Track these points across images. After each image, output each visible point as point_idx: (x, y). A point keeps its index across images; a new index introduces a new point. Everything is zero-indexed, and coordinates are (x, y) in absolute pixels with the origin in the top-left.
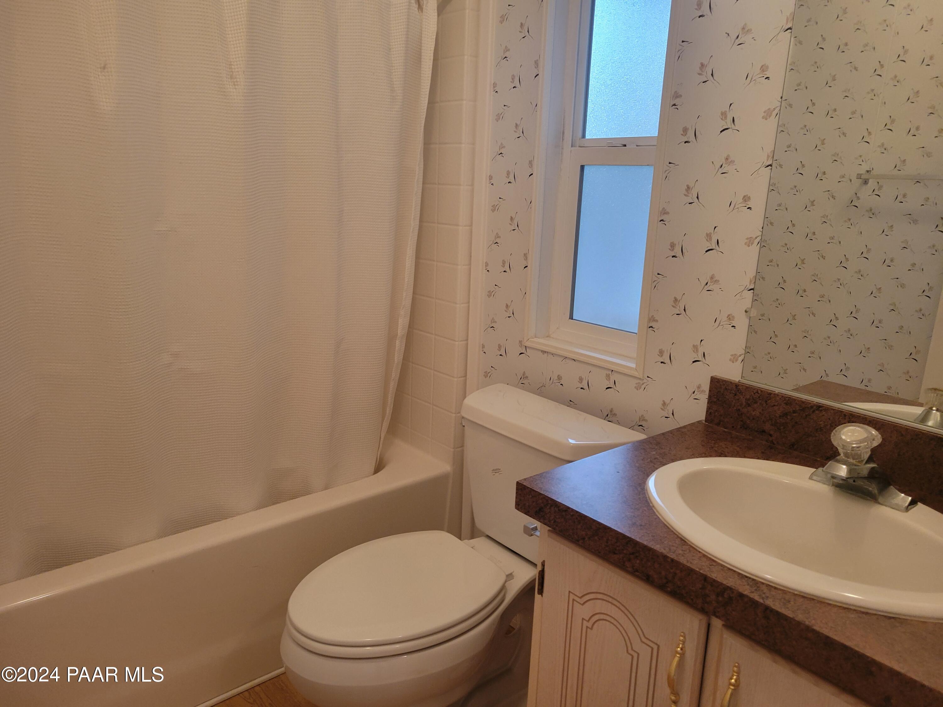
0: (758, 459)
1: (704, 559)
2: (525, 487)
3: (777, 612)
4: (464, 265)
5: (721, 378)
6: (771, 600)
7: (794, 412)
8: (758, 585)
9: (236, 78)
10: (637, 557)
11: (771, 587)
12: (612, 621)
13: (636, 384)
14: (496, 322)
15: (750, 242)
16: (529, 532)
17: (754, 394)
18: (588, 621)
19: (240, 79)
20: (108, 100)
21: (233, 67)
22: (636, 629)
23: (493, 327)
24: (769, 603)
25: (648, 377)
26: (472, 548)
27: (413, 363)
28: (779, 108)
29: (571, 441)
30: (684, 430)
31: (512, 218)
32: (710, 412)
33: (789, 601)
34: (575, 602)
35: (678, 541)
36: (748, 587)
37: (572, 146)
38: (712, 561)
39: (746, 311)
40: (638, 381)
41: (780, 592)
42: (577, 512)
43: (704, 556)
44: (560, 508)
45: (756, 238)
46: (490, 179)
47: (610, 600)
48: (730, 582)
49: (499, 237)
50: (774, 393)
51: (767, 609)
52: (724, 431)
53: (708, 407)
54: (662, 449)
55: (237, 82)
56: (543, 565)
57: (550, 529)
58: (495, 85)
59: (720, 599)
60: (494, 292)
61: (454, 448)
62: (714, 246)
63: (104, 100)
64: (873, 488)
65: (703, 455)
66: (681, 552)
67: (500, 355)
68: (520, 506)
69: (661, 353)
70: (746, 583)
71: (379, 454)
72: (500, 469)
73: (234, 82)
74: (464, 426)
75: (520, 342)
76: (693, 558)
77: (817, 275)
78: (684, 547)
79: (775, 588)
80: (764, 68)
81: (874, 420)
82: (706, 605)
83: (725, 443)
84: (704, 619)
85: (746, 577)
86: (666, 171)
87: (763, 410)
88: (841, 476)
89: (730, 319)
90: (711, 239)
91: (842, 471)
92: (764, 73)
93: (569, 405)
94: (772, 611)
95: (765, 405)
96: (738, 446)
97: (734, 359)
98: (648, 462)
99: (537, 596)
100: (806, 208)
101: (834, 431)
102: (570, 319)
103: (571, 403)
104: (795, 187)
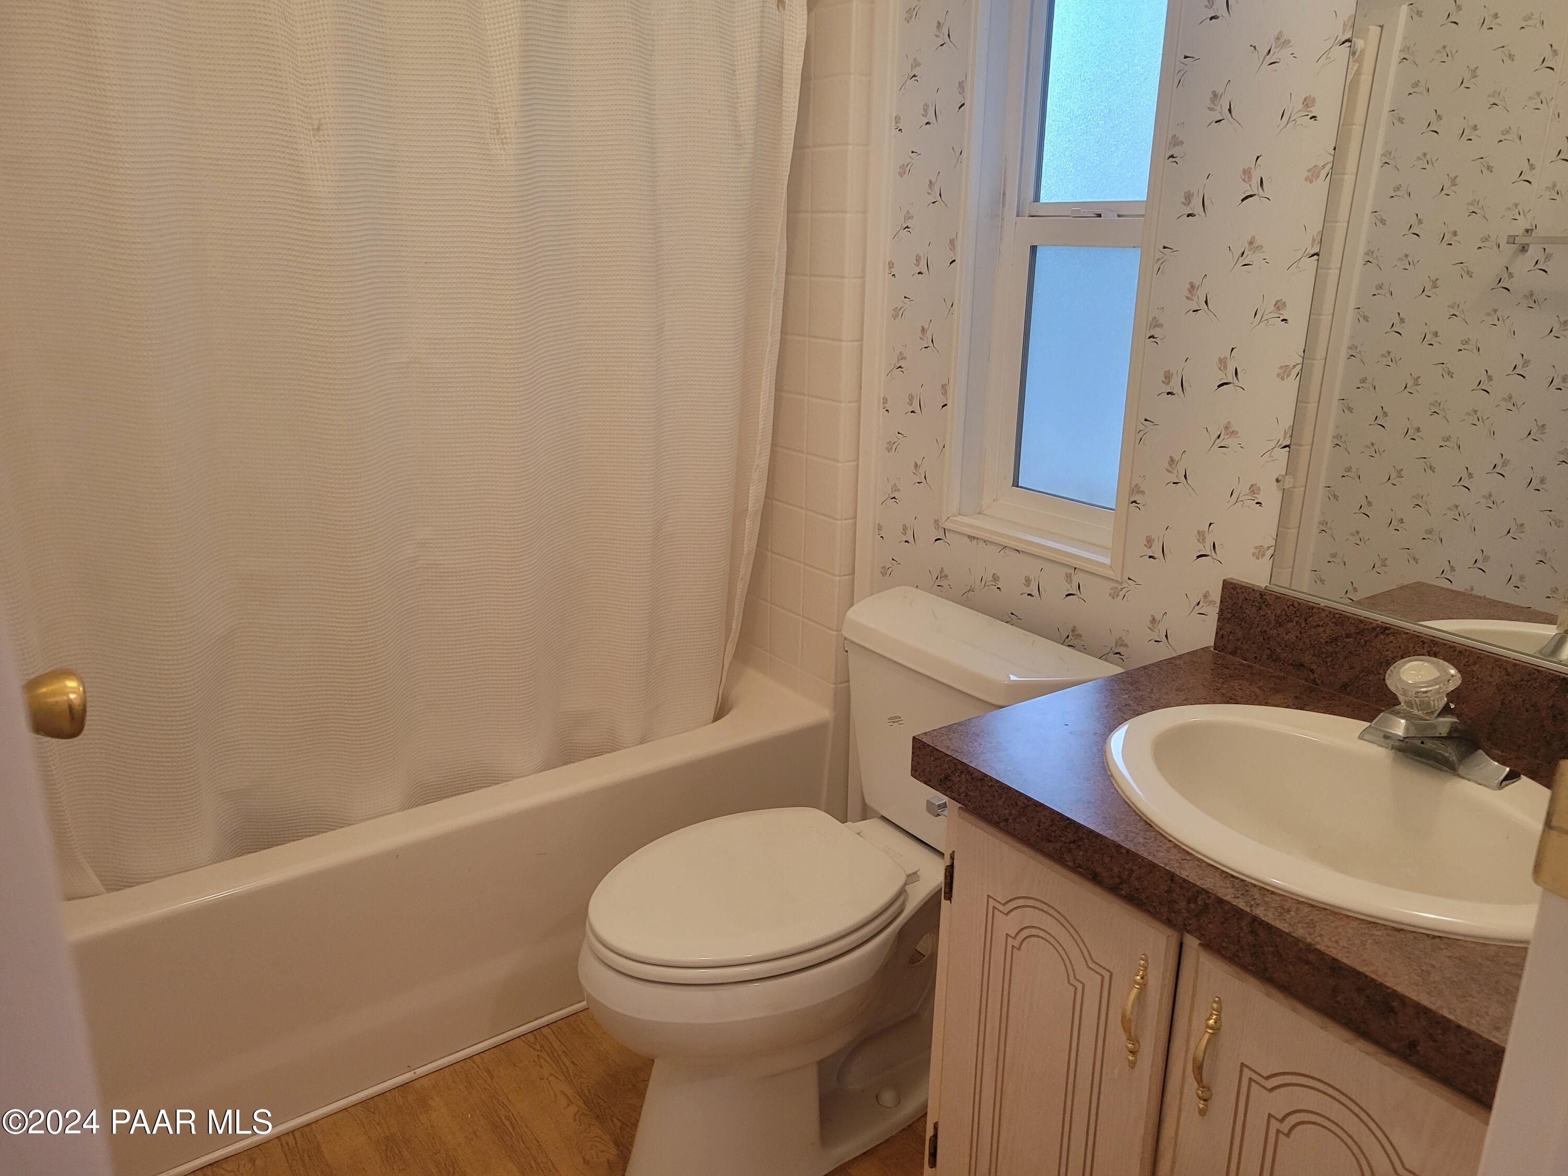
0: (1288, 707)
1: (1175, 851)
2: (925, 745)
3: (1268, 924)
4: (850, 402)
5: (1240, 583)
6: (1262, 909)
7: (1348, 636)
8: (1247, 888)
9: (505, 133)
10: (1079, 846)
11: (1266, 891)
12: (1048, 938)
13: (1111, 589)
14: (899, 490)
15: (1284, 372)
16: (935, 810)
17: (1288, 607)
18: (1015, 938)
19: (510, 133)
20: (324, 177)
21: (500, 116)
22: (1081, 949)
23: (894, 498)
24: (1258, 912)
25: (1129, 579)
26: (858, 834)
27: (772, 552)
28: (1330, 165)
29: (1013, 678)
30: (1178, 662)
31: (923, 328)
32: (1222, 635)
33: (1289, 911)
34: (996, 911)
35: (1140, 825)
36: (1231, 890)
37: (1018, 216)
38: (1186, 853)
39: (1277, 481)
40: (1115, 585)
41: (1278, 898)
42: (998, 782)
43: (1176, 846)
44: (973, 776)
45: (1294, 366)
46: (890, 268)
47: (1045, 908)
48: (1208, 883)
49: (904, 358)
50: (1318, 606)
51: (1255, 919)
52: (1242, 664)
53: (1218, 626)
54: (1139, 690)
55: (506, 138)
56: (952, 858)
57: (961, 805)
58: (897, 119)
59: (1192, 906)
60: (896, 444)
61: (835, 684)
62: (1230, 378)
63: (319, 177)
64: (1450, 752)
65: (1202, 700)
66: (1142, 840)
67: (906, 541)
68: (918, 773)
69: (1149, 542)
70: (1229, 885)
71: (721, 692)
72: (900, 717)
73: (502, 139)
74: (847, 652)
75: (936, 522)
76: (1159, 849)
77: (1440, 404)
78: (1148, 833)
79: (1273, 893)
80: (1308, 102)
81: (1466, 650)
82: (1173, 915)
83: (1240, 682)
84: (1174, 935)
85: (1233, 876)
86: (1159, 260)
87: (1301, 633)
88: (1397, 735)
89: (1253, 491)
90: (1225, 367)
91: (1399, 727)
92: (1309, 109)
93: (1009, 620)
94: (1262, 923)
95: (1303, 625)
96: (1260, 688)
97: (1259, 552)
98: (1114, 710)
99: (945, 903)
100: (1424, 291)
101: (1392, 668)
102: (1013, 486)
103: (1012, 618)
104: (1407, 256)
